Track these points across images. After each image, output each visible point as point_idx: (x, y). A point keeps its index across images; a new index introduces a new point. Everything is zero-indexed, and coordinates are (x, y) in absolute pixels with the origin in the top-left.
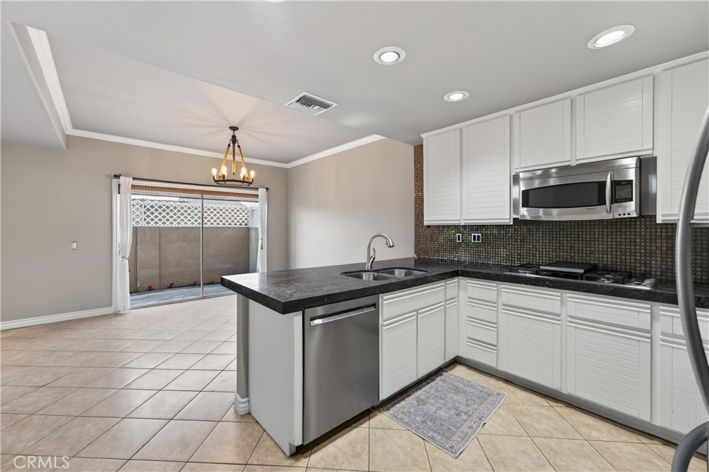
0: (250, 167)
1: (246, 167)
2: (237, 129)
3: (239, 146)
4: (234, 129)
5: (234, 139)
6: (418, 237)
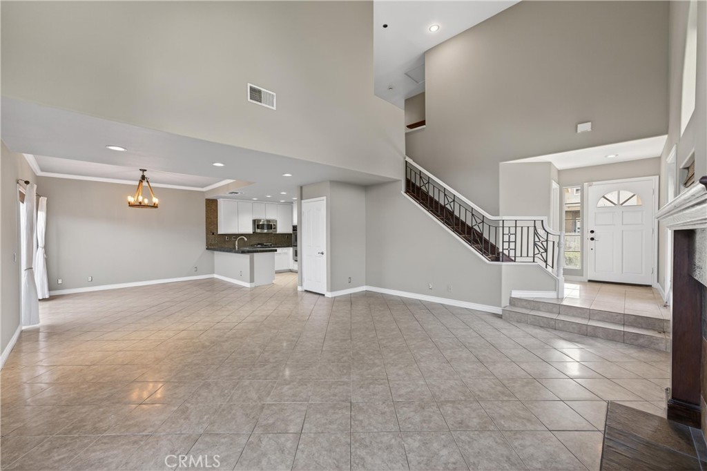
2: (146, 171)
3: (147, 181)
4: (144, 170)
5: (143, 177)
6: (207, 239)
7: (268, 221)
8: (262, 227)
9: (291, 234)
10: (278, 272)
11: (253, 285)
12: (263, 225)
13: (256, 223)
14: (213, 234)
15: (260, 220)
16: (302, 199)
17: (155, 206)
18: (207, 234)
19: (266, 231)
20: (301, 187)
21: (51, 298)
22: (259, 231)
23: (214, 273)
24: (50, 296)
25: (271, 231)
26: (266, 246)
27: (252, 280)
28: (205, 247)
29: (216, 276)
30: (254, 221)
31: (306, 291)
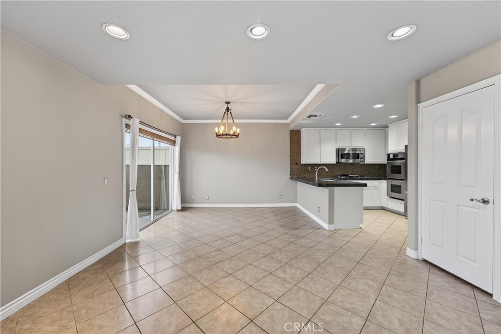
0: (238, 125)
1: (235, 126)
2: (230, 103)
3: (231, 113)
4: (228, 103)
5: (228, 109)
6: (291, 168)
7: (354, 149)
8: (347, 156)
9: (385, 165)
10: (366, 209)
11: (333, 227)
12: (348, 154)
13: (340, 153)
14: (297, 164)
15: (344, 149)
16: (418, 101)
17: (236, 136)
18: (291, 164)
19: (351, 161)
20: (418, 82)
21: (183, 209)
22: (343, 161)
23: (296, 202)
24: (182, 208)
25: (357, 161)
26: (352, 178)
27: (331, 221)
28: (289, 176)
29: (298, 205)
30: (338, 150)
31: (425, 261)
